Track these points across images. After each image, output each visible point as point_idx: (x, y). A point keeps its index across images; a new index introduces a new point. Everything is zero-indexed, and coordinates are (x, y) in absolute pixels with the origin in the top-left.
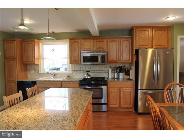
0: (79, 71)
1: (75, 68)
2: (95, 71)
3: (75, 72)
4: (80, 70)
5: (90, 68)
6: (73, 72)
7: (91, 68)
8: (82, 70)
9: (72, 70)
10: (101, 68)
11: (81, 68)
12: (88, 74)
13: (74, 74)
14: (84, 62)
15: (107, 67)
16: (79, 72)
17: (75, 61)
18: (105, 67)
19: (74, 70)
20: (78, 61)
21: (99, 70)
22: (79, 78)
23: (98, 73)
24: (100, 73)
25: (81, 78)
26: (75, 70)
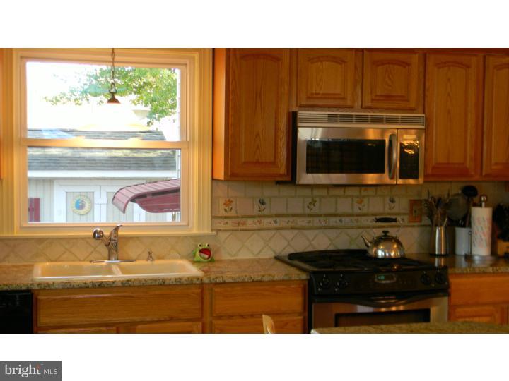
0: (250, 221)
1: (231, 202)
2: (337, 219)
3: (228, 227)
4: (260, 216)
5: (313, 203)
6: (220, 226)
7: (317, 204)
8: (266, 212)
9: (213, 217)
10: (365, 200)
11: (263, 203)
12: (386, 232)
13: (223, 236)
14: (311, 169)
15: (396, 199)
16: (255, 227)
17: (258, 163)
18: (388, 199)
19: (222, 213)
20: (274, 163)
21: (356, 211)
22: (251, 257)
23: (352, 228)
24: (359, 227)
25: (261, 256)
26: (233, 213)
